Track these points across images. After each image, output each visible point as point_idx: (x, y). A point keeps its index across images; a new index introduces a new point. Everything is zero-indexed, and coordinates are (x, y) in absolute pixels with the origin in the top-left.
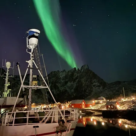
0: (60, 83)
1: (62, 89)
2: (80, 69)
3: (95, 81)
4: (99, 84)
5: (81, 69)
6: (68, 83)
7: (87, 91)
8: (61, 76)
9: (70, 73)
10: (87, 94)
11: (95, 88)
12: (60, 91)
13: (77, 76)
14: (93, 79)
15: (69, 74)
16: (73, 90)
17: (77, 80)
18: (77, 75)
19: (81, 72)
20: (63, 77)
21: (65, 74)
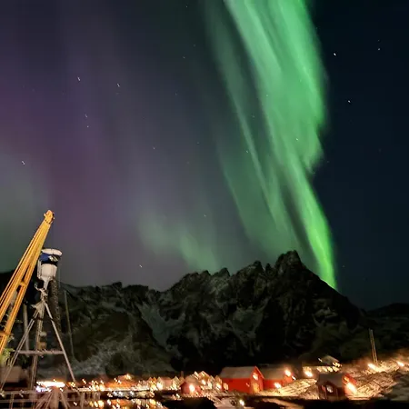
0: (211, 311)
1: (217, 329)
2: (273, 266)
3: (323, 303)
4: (335, 314)
5: (278, 266)
6: (236, 309)
7: (298, 336)
8: (214, 289)
9: (242, 280)
10: (298, 345)
11: (325, 325)
12: (214, 335)
13: (266, 288)
14: (317, 298)
15: (241, 283)
16: (252, 335)
17: (266, 300)
18: (263, 286)
19: (277, 275)
20: (222, 290)
21: (228, 282)
